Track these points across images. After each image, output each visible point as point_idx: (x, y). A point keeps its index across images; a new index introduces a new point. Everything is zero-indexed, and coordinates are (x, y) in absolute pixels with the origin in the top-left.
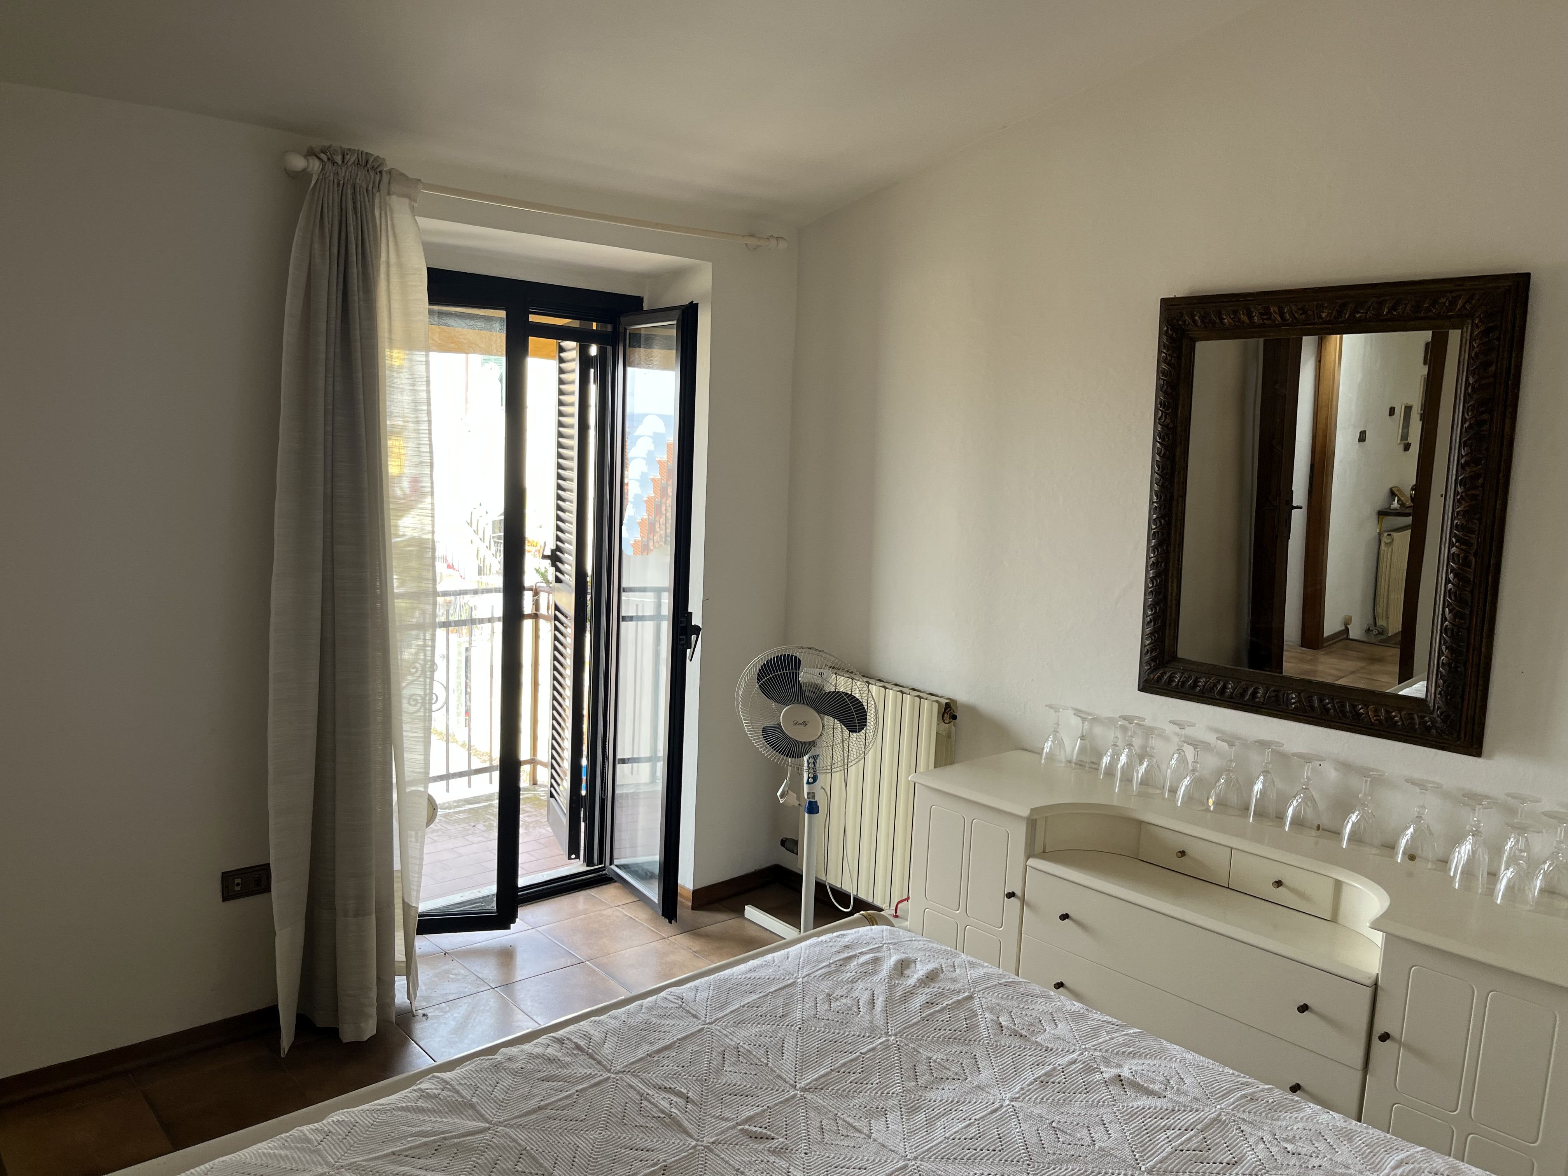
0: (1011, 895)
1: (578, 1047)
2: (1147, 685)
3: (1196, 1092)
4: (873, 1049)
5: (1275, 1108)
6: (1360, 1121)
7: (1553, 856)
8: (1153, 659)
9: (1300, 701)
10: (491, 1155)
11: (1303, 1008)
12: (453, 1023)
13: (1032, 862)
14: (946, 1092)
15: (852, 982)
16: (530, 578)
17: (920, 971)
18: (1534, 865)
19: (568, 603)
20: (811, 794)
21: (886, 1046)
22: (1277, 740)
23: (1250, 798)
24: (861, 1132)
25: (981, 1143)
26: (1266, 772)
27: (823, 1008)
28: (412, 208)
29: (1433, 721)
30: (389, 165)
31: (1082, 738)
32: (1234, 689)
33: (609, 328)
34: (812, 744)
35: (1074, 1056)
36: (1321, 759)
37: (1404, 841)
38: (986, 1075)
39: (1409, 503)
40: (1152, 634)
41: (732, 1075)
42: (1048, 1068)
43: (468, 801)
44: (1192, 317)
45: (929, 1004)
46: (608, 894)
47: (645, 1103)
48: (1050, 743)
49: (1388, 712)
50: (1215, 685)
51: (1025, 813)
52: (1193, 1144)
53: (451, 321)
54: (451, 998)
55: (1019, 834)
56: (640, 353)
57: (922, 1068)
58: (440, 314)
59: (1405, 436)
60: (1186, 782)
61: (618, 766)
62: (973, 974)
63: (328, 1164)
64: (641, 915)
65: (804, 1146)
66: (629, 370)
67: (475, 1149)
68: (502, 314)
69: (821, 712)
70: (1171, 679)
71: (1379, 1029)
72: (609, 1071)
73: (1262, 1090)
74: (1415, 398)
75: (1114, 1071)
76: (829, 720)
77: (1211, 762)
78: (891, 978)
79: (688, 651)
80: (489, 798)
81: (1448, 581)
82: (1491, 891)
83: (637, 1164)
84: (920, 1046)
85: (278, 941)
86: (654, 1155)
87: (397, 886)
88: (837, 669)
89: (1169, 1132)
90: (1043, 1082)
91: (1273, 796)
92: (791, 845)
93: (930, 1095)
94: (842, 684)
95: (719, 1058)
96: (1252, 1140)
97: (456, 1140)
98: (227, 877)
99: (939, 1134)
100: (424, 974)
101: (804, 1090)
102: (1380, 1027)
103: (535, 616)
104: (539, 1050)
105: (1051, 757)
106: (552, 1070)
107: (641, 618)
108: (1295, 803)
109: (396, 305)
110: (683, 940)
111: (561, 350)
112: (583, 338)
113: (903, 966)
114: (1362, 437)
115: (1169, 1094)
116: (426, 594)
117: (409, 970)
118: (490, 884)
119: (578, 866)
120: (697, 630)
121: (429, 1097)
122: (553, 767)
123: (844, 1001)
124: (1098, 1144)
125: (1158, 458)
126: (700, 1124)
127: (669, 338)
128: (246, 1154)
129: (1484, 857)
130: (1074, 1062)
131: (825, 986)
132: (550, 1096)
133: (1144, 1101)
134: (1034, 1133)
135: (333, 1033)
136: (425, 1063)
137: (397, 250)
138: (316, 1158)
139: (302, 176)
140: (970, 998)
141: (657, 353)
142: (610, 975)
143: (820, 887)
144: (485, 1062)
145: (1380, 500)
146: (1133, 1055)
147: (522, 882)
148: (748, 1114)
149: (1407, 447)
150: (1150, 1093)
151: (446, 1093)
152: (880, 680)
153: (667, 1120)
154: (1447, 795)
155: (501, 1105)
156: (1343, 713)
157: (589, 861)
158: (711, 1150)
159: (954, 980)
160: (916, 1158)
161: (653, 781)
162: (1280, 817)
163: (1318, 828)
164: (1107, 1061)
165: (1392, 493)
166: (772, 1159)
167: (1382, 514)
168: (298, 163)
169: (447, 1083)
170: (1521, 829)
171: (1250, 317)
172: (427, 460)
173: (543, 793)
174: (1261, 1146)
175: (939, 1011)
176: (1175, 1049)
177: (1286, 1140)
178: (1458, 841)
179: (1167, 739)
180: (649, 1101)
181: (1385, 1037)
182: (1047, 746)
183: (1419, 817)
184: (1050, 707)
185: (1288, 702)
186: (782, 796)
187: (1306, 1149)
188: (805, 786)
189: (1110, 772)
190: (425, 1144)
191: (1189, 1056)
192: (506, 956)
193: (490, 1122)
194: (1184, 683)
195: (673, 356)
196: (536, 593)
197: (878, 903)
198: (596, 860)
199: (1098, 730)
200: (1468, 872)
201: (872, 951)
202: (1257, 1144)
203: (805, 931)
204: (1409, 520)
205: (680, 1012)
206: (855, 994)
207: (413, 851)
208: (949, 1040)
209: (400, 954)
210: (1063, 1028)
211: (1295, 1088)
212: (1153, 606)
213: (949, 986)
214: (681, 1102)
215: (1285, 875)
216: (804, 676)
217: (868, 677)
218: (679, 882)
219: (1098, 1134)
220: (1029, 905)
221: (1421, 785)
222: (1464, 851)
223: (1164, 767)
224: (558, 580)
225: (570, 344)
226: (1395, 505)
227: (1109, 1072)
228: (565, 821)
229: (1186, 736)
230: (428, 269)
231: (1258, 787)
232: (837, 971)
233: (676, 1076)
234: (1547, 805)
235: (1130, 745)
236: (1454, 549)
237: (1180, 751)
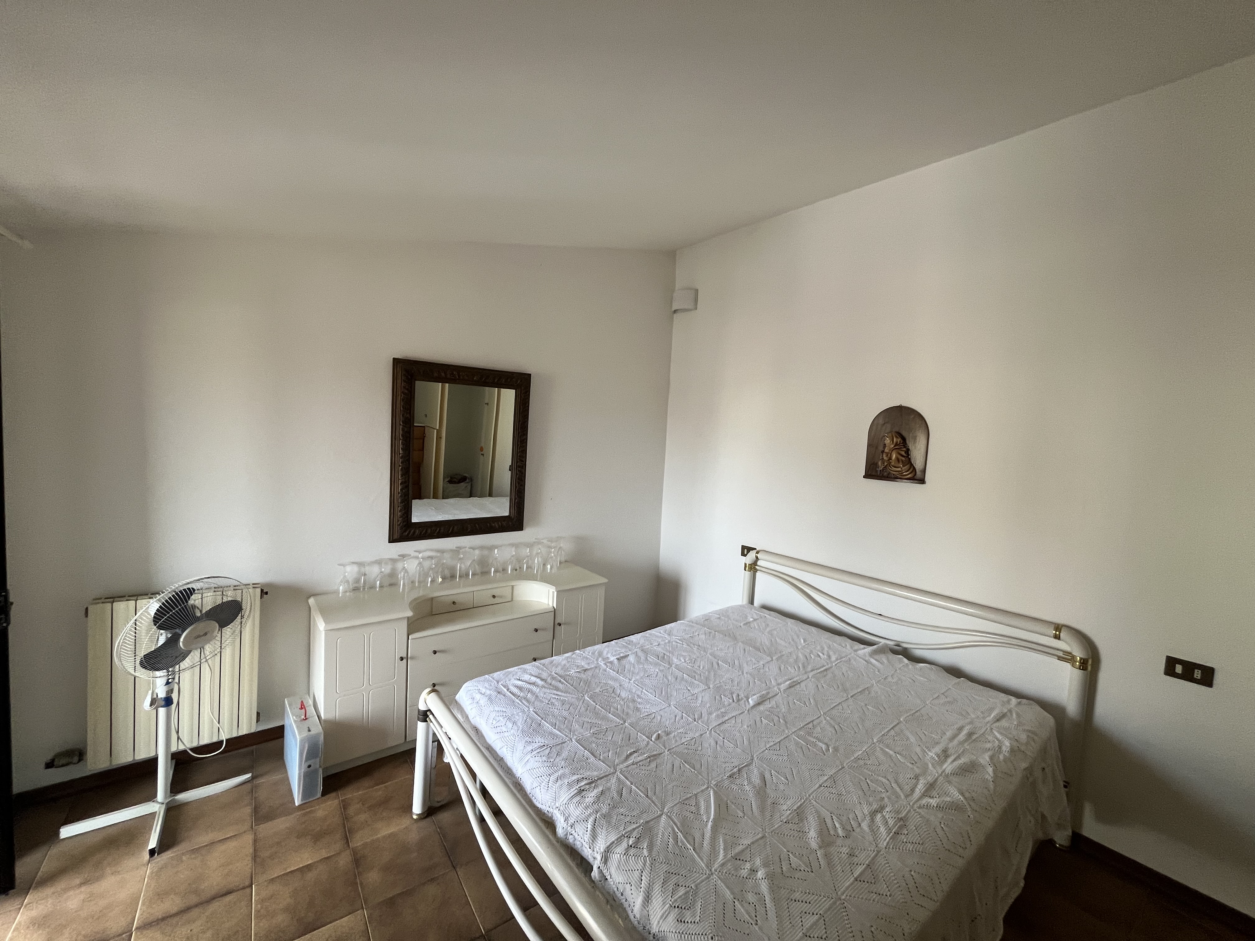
0: (401, 659)
13: (411, 637)
31: (365, 575)
51: (409, 614)
55: (401, 625)
70: (414, 533)
181: (559, 624)
182: (342, 586)
215: (495, 592)
220: (412, 658)
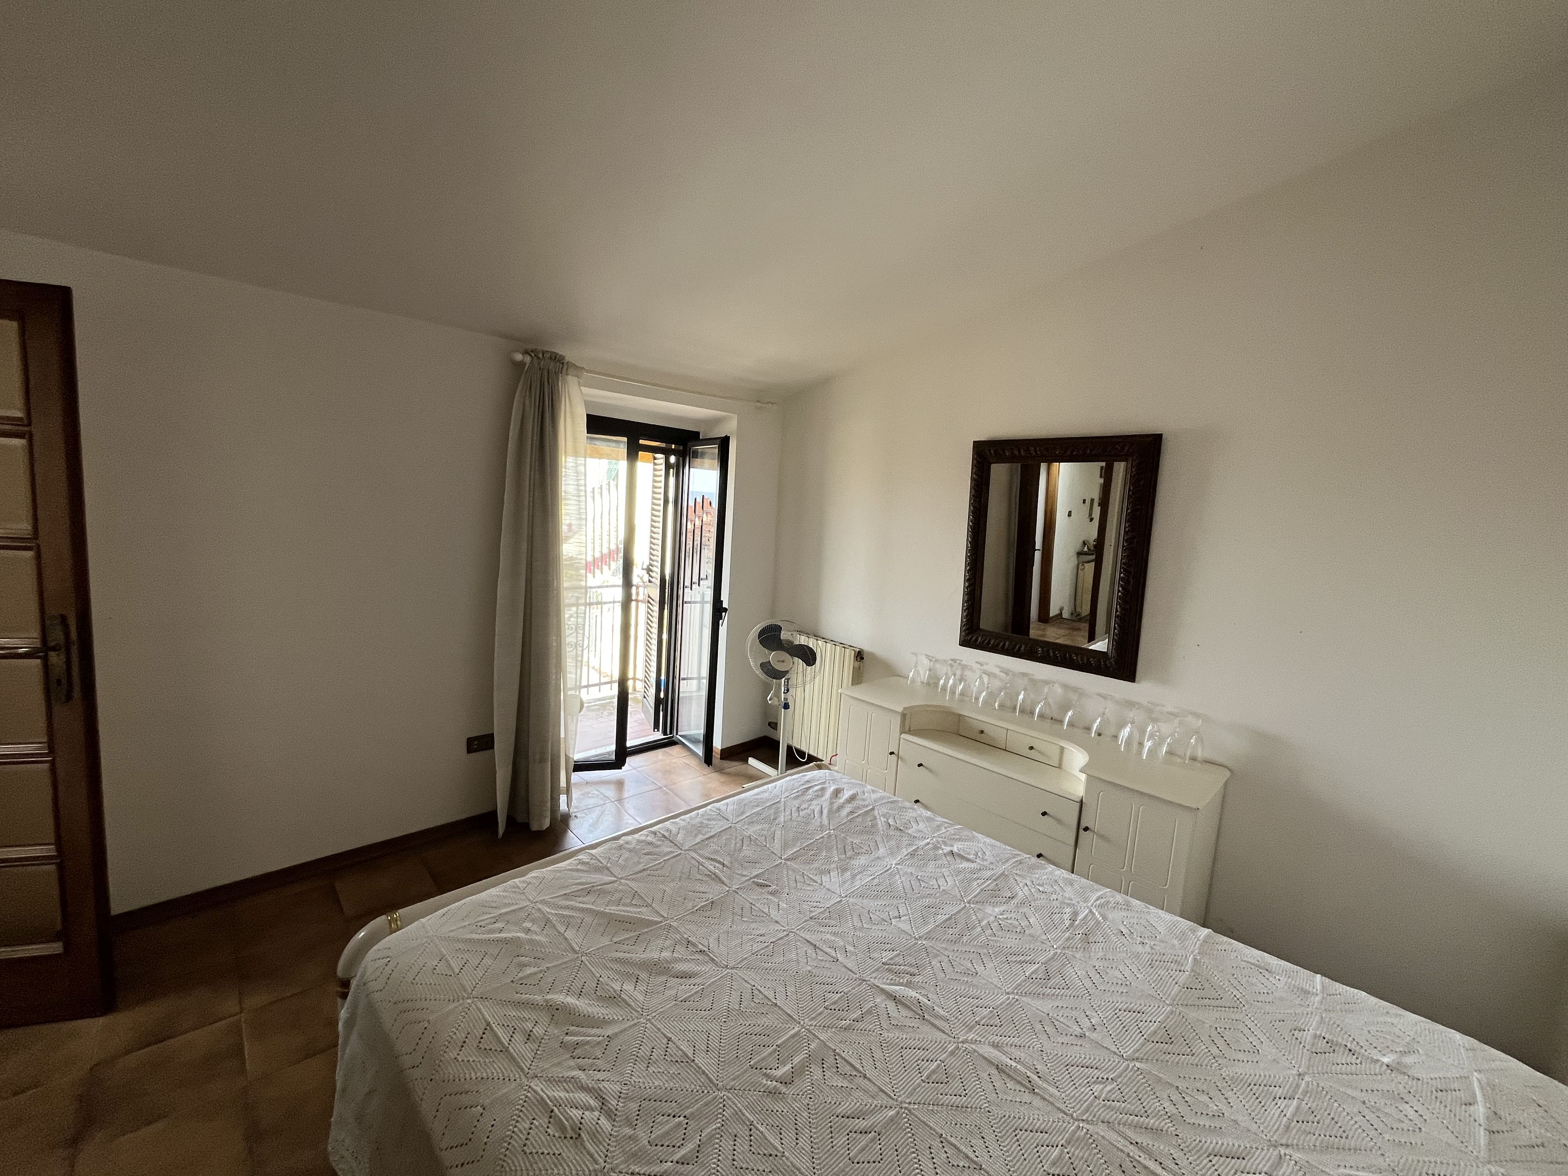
0: (892, 753)
1: (664, 836)
2: (964, 643)
3: (992, 859)
4: (823, 837)
5: (1032, 868)
6: (1073, 872)
7: (1172, 735)
8: (967, 629)
9: (1043, 652)
10: (617, 896)
11: (1044, 814)
12: (591, 821)
13: (903, 736)
14: (862, 860)
15: (810, 801)
16: (635, 580)
17: (847, 794)
18: (1162, 740)
19: (656, 594)
20: (786, 699)
21: (829, 836)
22: (1031, 672)
23: (1017, 702)
24: (817, 882)
25: (881, 888)
26: (1025, 690)
27: (795, 815)
28: (579, 384)
29: (1111, 663)
30: (567, 359)
31: (930, 670)
32: (1009, 645)
33: (681, 448)
34: (787, 672)
35: (928, 840)
36: (1054, 683)
37: (1096, 725)
38: (882, 851)
39: (1092, 549)
40: (967, 615)
41: (747, 851)
42: (915, 847)
43: (599, 700)
44: (990, 451)
45: (852, 812)
46: (674, 750)
47: (701, 867)
48: (912, 673)
49: (1088, 659)
50: (999, 644)
51: (900, 710)
52: (990, 888)
53: (598, 443)
54: (590, 807)
55: (898, 720)
56: (698, 461)
57: (848, 848)
58: (591, 438)
59: (1090, 514)
60: (984, 694)
61: (681, 681)
62: (874, 796)
63: (529, 900)
64: (693, 762)
65: (787, 890)
66: (691, 469)
67: (610, 892)
68: (625, 439)
69: (792, 655)
70: (976, 640)
71: (1083, 825)
72: (681, 849)
73: (1026, 858)
74: (1096, 495)
75: (948, 849)
76: (796, 659)
77: (997, 684)
78: (831, 798)
79: (721, 621)
80: (612, 697)
81: (1119, 591)
82: (1140, 753)
83: (697, 900)
84: (847, 835)
85: (498, 775)
86: (706, 895)
87: (562, 746)
88: (801, 632)
89: (979, 881)
90: (912, 855)
91: (1029, 702)
92: (774, 725)
93: (853, 862)
94: (802, 640)
95: (741, 842)
96: (1021, 885)
97: (599, 887)
98: (470, 741)
99: (858, 883)
100: (575, 794)
101: (786, 859)
102: (1083, 824)
103: (637, 601)
104: (643, 838)
105: (913, 681)
106: (650, 849)
107: (695, 602)
108: (1040, 706)
109: (569, 433)
110: (715, 775)
111: (655, 459)
112: (667, 452)
113: (837, 793)
114: (1070, 514)
115: (978, 860)
116: (581, 588)
117: (568, 791)
118: (611, 744)
119: (659, 735)
120: (725, 610)
121: (584, 863)
122: (645, 682)
123: (806, 811)
124: (942, 888)
125: (971, 524)
126: (730, 878)
127: (713, 454)
128: (483, 895)
129: (1136, 735)
130: (928, 844)
131: (796, 803)
132: (649, 863)
133: (965, 865)
134: (909, 883)
135: (526, 826)
136: (578, 845)
137: (570, 404)
138: (523, 897)
139: (522, 364)
140: (873, 809)
141: (707, 461)
142: (676, 795)
143: (790, 748)
144: (614, 844)
145: (1078, 547)
146: (960, 840)
147: (629, 744)
148: (756, 873)
149: (1091, 520)
150: (968, 860)
151: (593, 861)
152: (823, 638)
153: (713, 876)
154: (1117, 702)
155: (623, 868)
156: (1065, 659)
157: (665, 733)
158: (737, 893)
159: (864, 800)
160: (846, 896)
161: (699, 689)
162: (1032, 713)
163: (1052, 719)
164: (945, 844)
165: (1084, 543)
166: (770, 897)
167: (1079, 554)
168: (519, 357)
169: (593, 856)
170: (1155, 720)
171: (1020, 452)
172: (584, 517)
173: (639, 696)
174: (1026, 888)
175: (857, 817)
176: (979, 836)
177: (1039, 885)
178: (1122, 726)
179: (974, 672)
180: (703, 866)
181: (1086, 829)
182: (911, 674)
183: (1104, 714)
184: (914, 654)
185: (1037, 652)
186: (770, 700)
187: (1048, 889)
188: (783, 694)
189: (944, 688)
190: (582, 890)
191: (988, 840)
192: (620, 784)
193: (618, 878)
194: (983, 642)
195: (716, 463)
196: (637, 587)
197: (820, 757)
198: (668, 733)
199: (938, 666)
200: (1129, 742)
201: (821, 784)
202: (1024, 887)
203: (781, 773)
204: (1093, 557)
205: (719, 817)
206: (811, 808)
207: (571, 727)
208: (862, 832)
209: (563, 783)
210: (922, 826)
211: (1039, 856)
212: (967, 601)
213: (861, 803)
214: (721, 867)
215: (1035, 744)
216: (784, 635)
217: (817, 636)
218: (714, 745)
219: (941, 882)
220: (902, 759)
221: (1104, 697)
222: (1125, 732)
223: (972, 686)
224: (650, 581)
225: (659, 456)
226: (1086, 549)
227: (947, 849)
228: (652, 711)
229: (984, 670)
230: (588, 415)
231: (1021, 697)
232: (802, 795)
233: (716, 852)
234: (1169, 709)
235: (955, 675)
236: (1122, 575)
237: (981, 677)
